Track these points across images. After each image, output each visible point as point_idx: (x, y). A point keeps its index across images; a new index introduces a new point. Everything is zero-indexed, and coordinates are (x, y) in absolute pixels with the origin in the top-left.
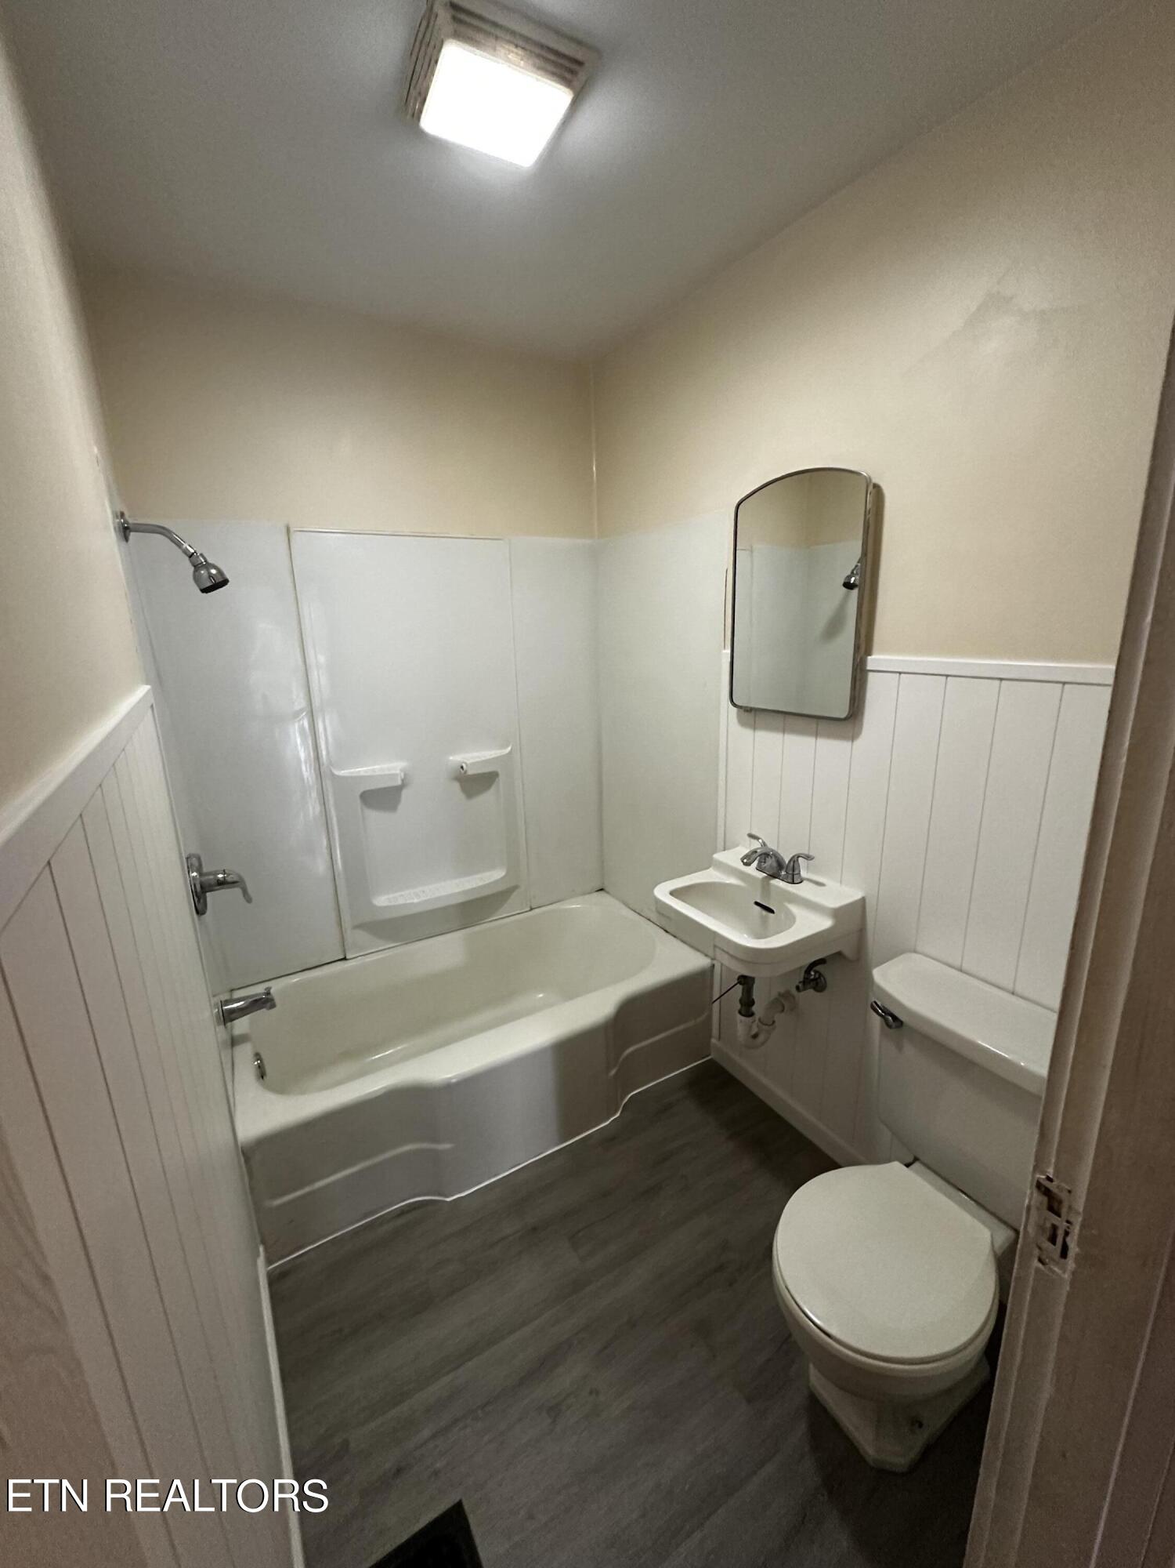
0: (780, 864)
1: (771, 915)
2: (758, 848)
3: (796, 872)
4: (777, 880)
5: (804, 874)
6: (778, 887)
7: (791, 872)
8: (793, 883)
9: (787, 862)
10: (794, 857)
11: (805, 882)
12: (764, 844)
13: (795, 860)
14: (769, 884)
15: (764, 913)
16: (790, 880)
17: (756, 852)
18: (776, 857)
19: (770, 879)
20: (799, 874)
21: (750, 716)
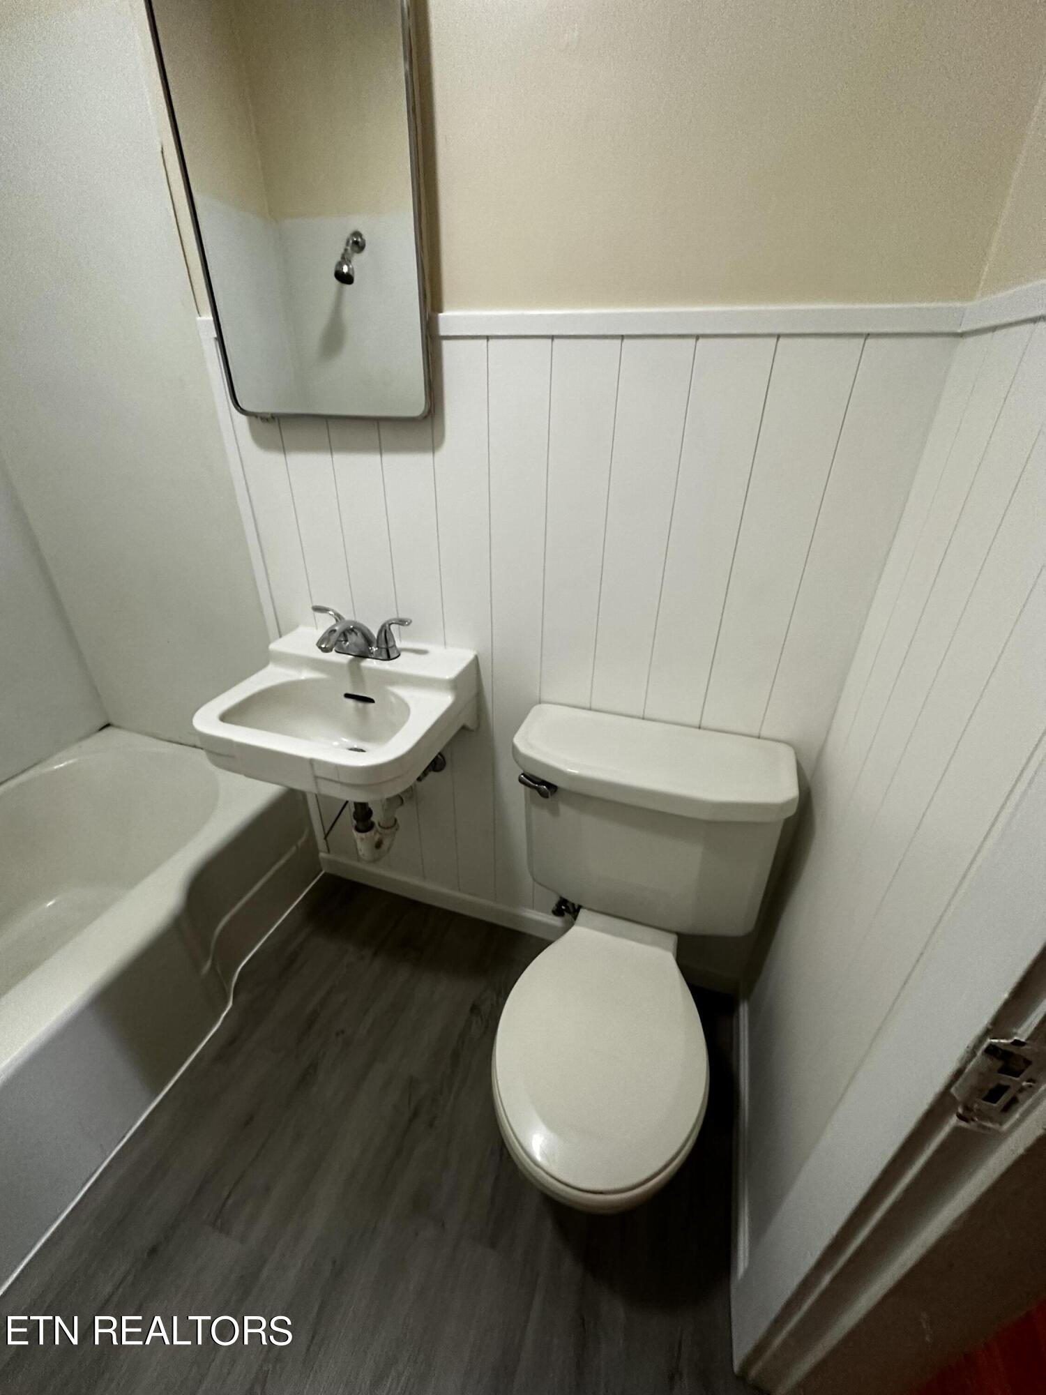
0: (368, 641)
1: (370, 705)
2: (334, 625)
3: (391, 644)
4: (368, 659)
5: (399, 644)
6: (370, 669)
7: (384, 646)
8: (389, 658)
9: (376, 636)
10: (383, 626)
11: (403, 654)
12: (338, 617)
13: (385, 631)
14: (359, 668)
15: (361, 704)
16: (385, 656)
17: (335, 631)
18: (360, 629)
19: (359, 662)
20: (395, 646)
21: (272, 429)
